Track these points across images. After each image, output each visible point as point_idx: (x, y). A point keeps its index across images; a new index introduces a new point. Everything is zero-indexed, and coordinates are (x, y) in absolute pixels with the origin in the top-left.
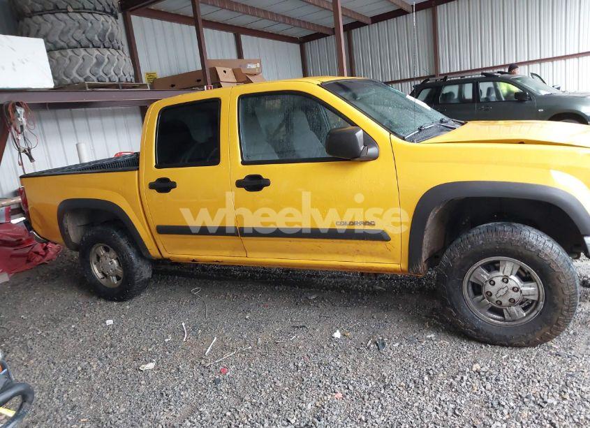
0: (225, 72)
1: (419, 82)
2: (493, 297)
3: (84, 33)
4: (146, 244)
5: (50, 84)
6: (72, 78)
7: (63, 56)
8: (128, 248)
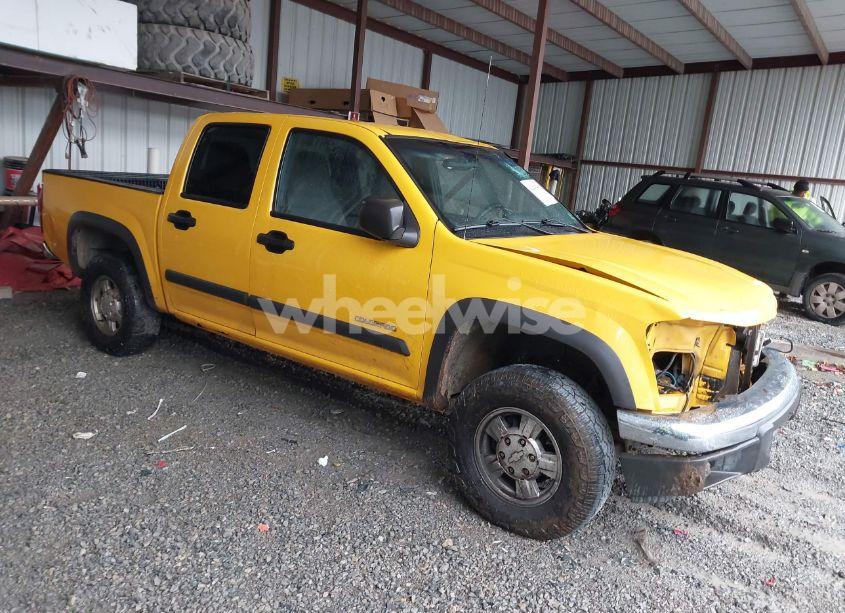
0: (383, 99)
1: (652, 173)
2: (506, 460)
3: (196, 9)
4: (153, 289)
5: (132, 64)
6: (168, 62)
7: (162, 31)
8: (133, 290)
